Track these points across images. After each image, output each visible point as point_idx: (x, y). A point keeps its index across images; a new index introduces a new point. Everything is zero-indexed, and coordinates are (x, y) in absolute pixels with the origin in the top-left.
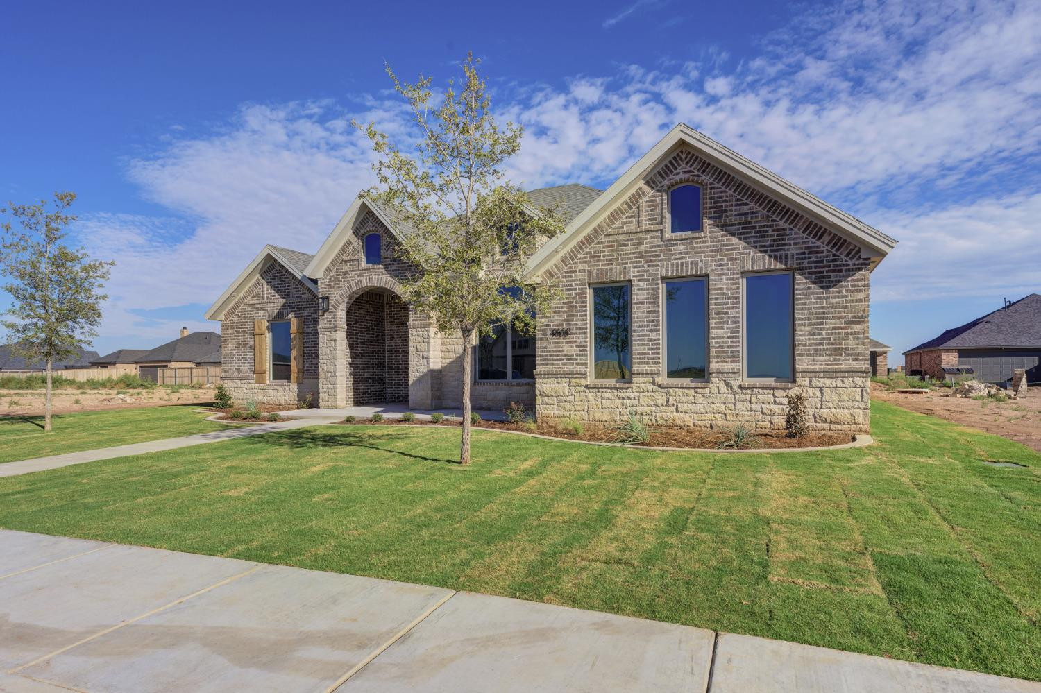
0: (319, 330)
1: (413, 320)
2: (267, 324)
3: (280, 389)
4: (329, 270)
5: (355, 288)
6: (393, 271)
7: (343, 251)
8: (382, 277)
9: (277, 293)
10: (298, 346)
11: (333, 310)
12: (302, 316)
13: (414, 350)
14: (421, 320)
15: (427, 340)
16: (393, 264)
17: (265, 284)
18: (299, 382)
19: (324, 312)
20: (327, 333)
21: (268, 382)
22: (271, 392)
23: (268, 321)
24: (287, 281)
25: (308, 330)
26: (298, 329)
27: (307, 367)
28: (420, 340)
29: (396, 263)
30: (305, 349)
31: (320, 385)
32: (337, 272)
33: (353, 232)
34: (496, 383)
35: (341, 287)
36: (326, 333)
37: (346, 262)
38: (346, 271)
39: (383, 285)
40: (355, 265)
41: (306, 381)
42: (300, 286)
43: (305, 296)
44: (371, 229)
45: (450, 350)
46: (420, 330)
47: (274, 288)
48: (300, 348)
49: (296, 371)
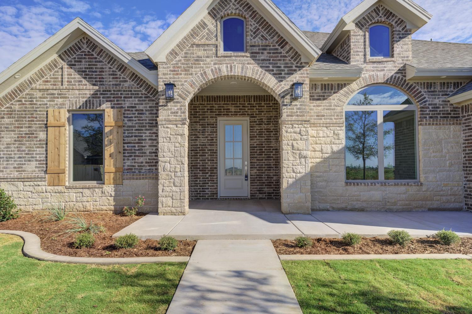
0: (159, 123)
1: (287, 116)
2: (67, 115)
3: (87, 192)
4: (173, 53)
5: (211, 77)
6: (263, 60)
7: (194, 33)
8: (248, 66)
9: (85, 78)
10: (115, 141)
11: (180, 100)
12: (122, 107)
13: (290, 148)
14: (297, 116)
15: (305, 137)
16: (262, 53)
17: (66, 66)
18: (117, 183)
19: (167, 102)
20: (171, 126)
21: (67, 184)
22: (73, 195)
23: (69, 111)
24: (99, 65)
25: (130, 124)
26: (116, 122)
27: (128, 166)
28: (297, 137)
29: (265, 52)
30: (126, 145)
31: (160, 187)
32: (186, 57)
33: (209, 13)
34: (372, 184)
35: (192, 74)
36: (169, 126)
37: (198, 45)
38: (198, 57)
39: (249, 74)
40: (211, 50)
41: (126, 182)
42: (119, 73)
43: (126, 84)
44: (234, 12)
45: (317, 149)
46: (297, 126)
47: (80, 72)
48: (117, 144)
49: (113, 170)
